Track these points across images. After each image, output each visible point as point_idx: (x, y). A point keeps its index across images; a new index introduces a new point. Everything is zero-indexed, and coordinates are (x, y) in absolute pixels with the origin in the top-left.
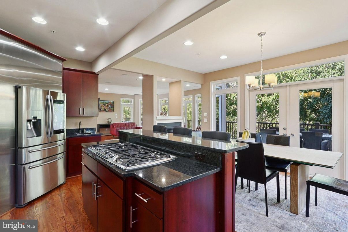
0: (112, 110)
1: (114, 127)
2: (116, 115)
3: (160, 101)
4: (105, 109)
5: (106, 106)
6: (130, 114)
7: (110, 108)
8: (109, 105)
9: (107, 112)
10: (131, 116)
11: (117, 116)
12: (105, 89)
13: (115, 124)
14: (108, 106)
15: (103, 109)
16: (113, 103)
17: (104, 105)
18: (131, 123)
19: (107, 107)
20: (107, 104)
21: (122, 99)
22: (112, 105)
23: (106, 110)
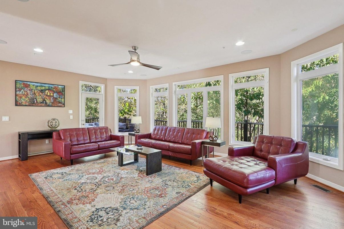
0: (60, 103)
1: (63, 138)
2: (71, 112)
3: (151, 90)
4: (44, 100)
5: (47, 95)
6: (98, 112)
7: (56, 98)
8: (54, 92)
9: (48, 106)
10: (101, 115)
11: (71, 114)
12: (35, 50)
13: (65, 130)
14: (52, 95)
15: (40, 100)
16: (64, 89)
17: (42, 91)
18: (101, 129)
19: (50, 96)
20: (49, 90)
21: (81, 83)
22: (62, 92)
23: (46, 103)
